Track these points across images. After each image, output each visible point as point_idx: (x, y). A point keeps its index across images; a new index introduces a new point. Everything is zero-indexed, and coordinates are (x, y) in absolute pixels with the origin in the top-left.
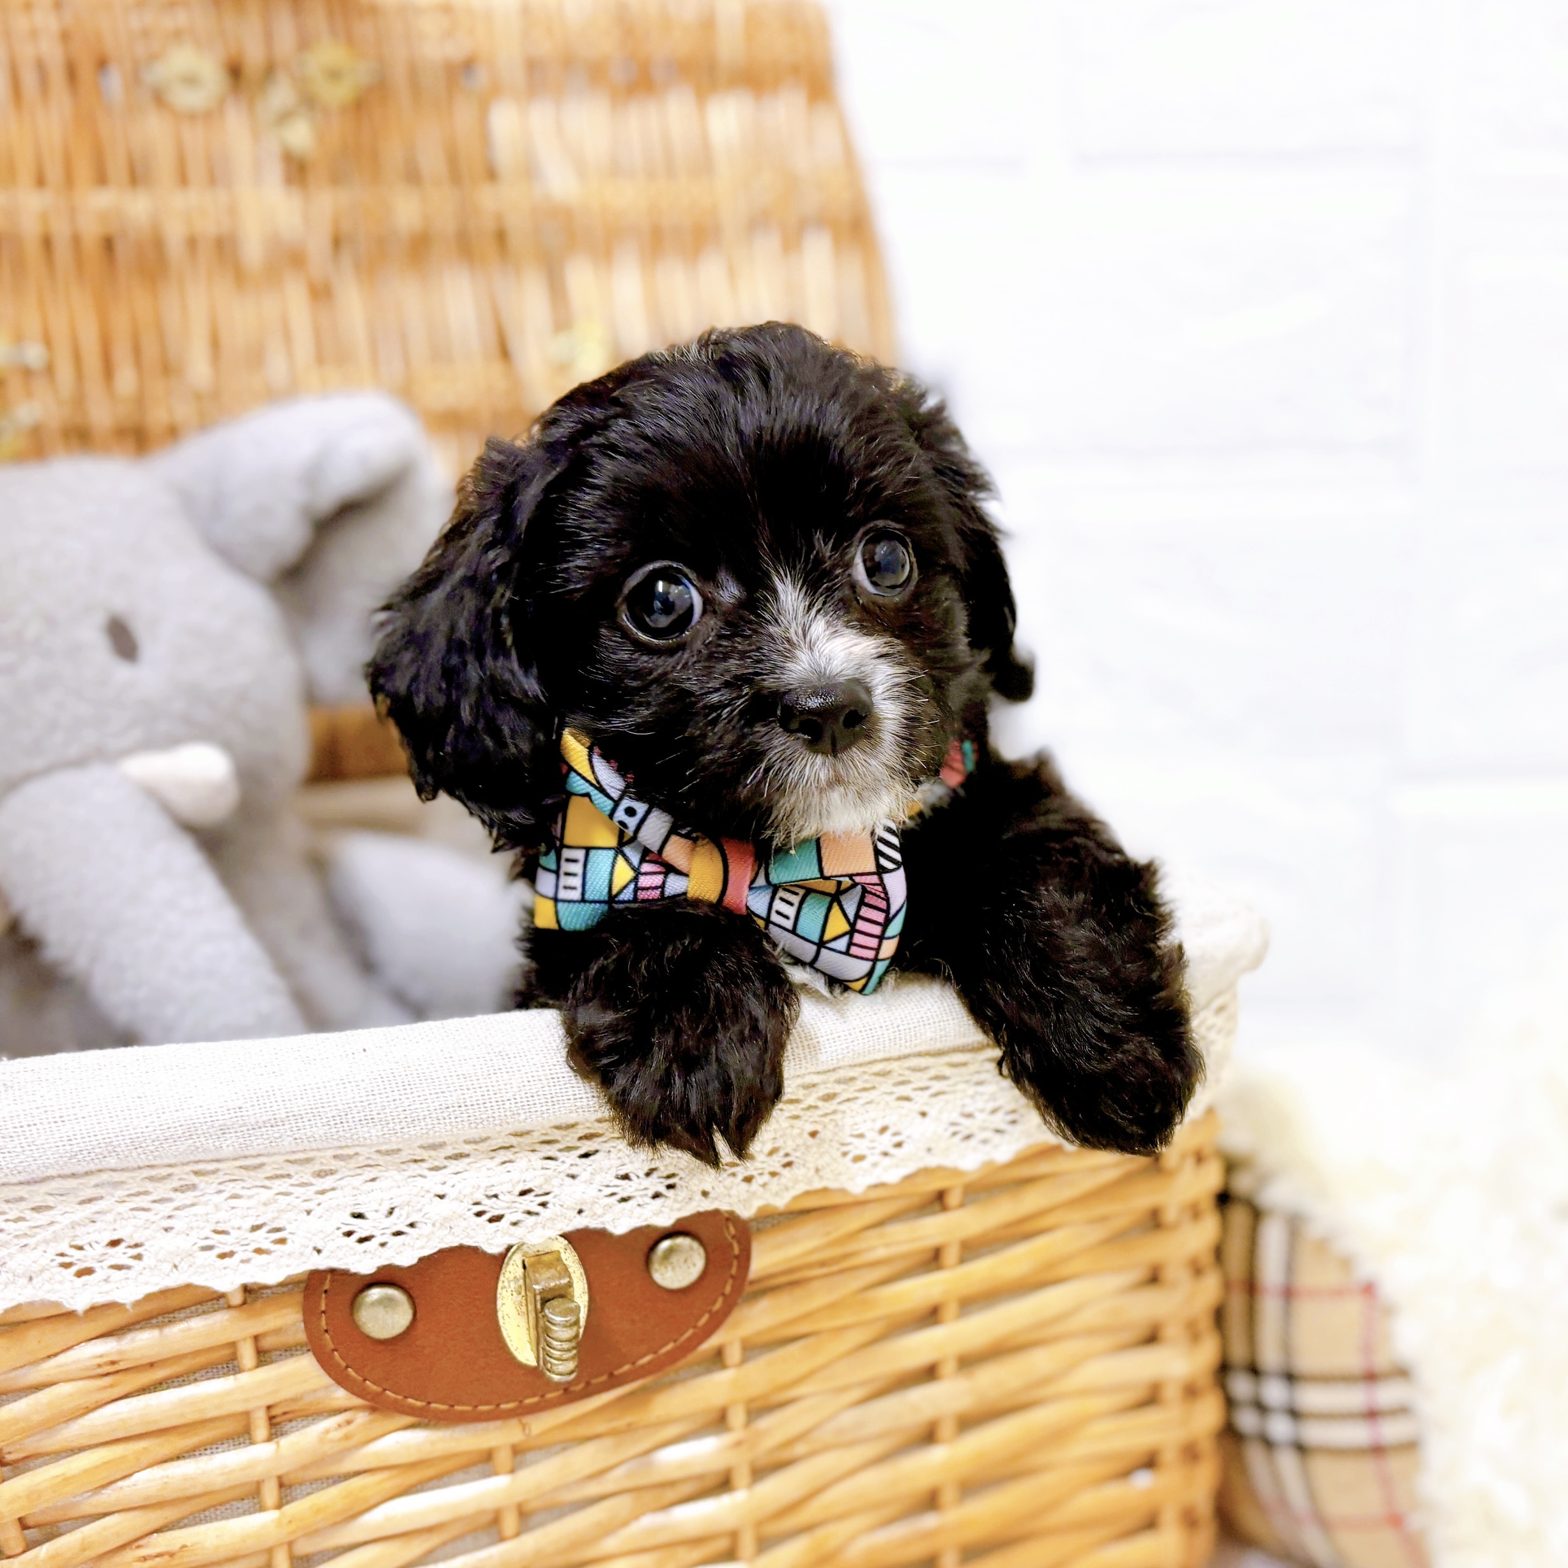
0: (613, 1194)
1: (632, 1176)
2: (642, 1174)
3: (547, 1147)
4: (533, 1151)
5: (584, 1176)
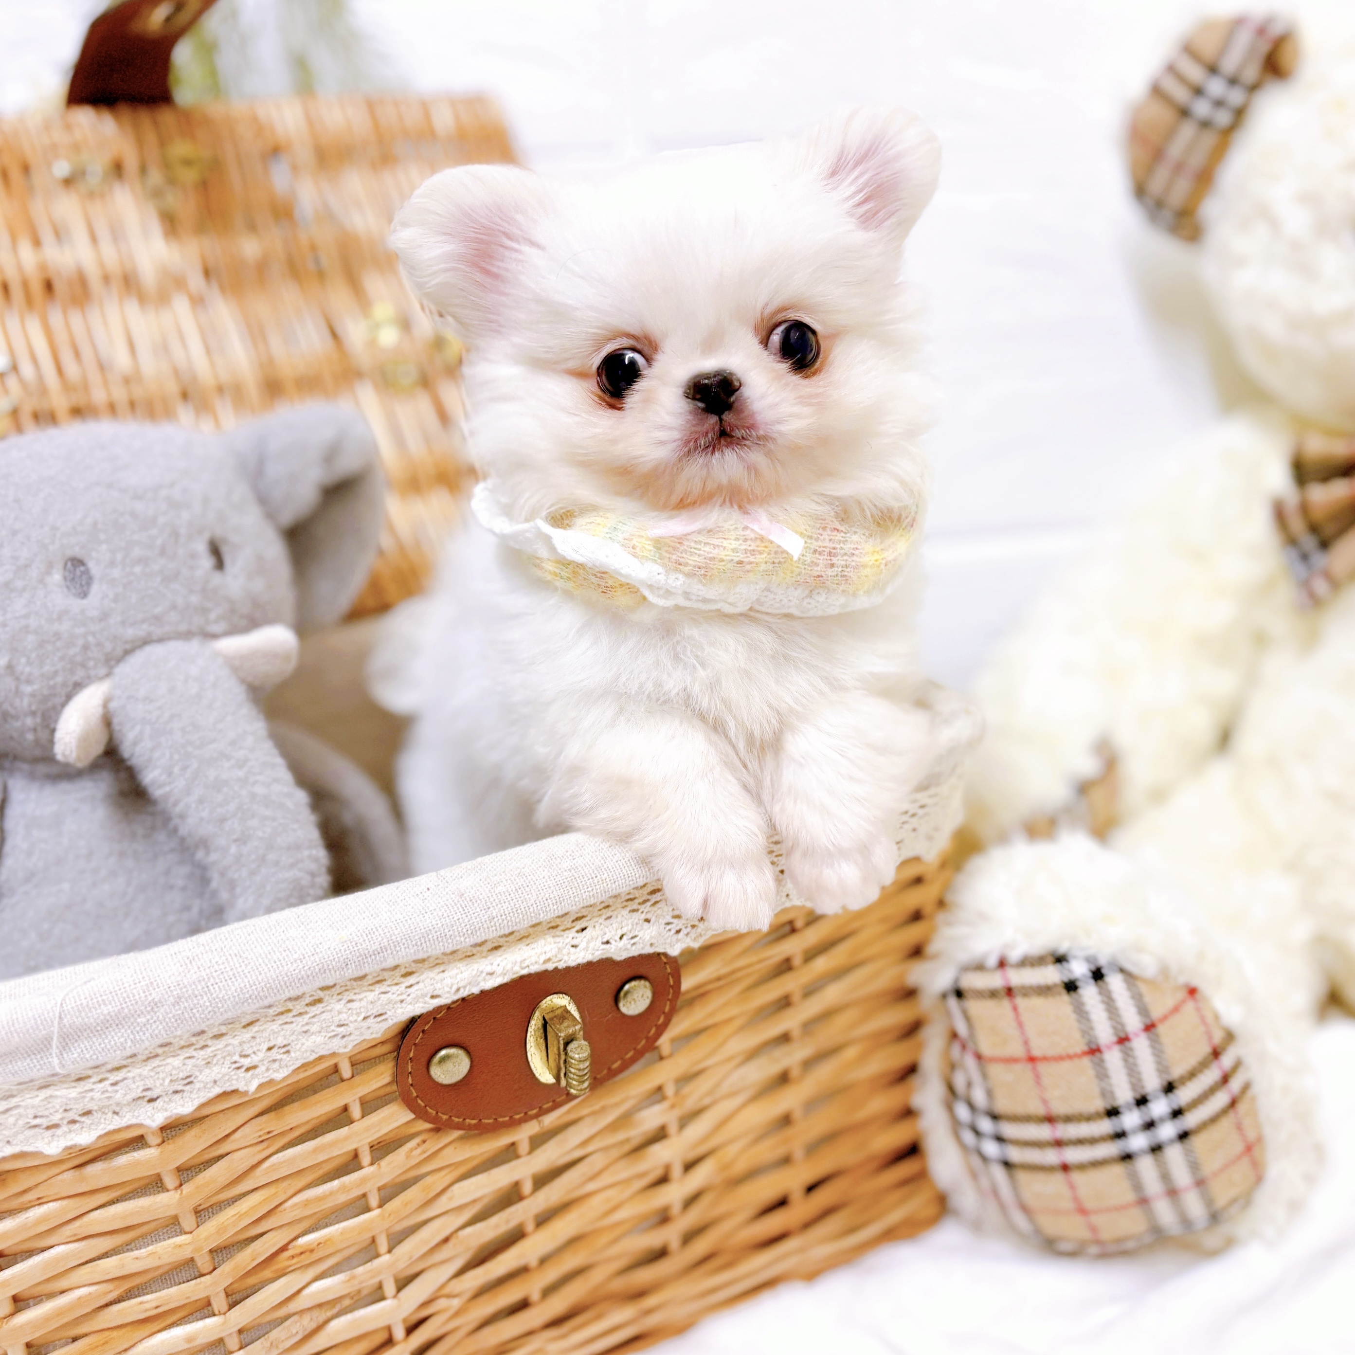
2: (617, 939)
3: (553, 930)
4: (546, 934)
5: (582, 944)
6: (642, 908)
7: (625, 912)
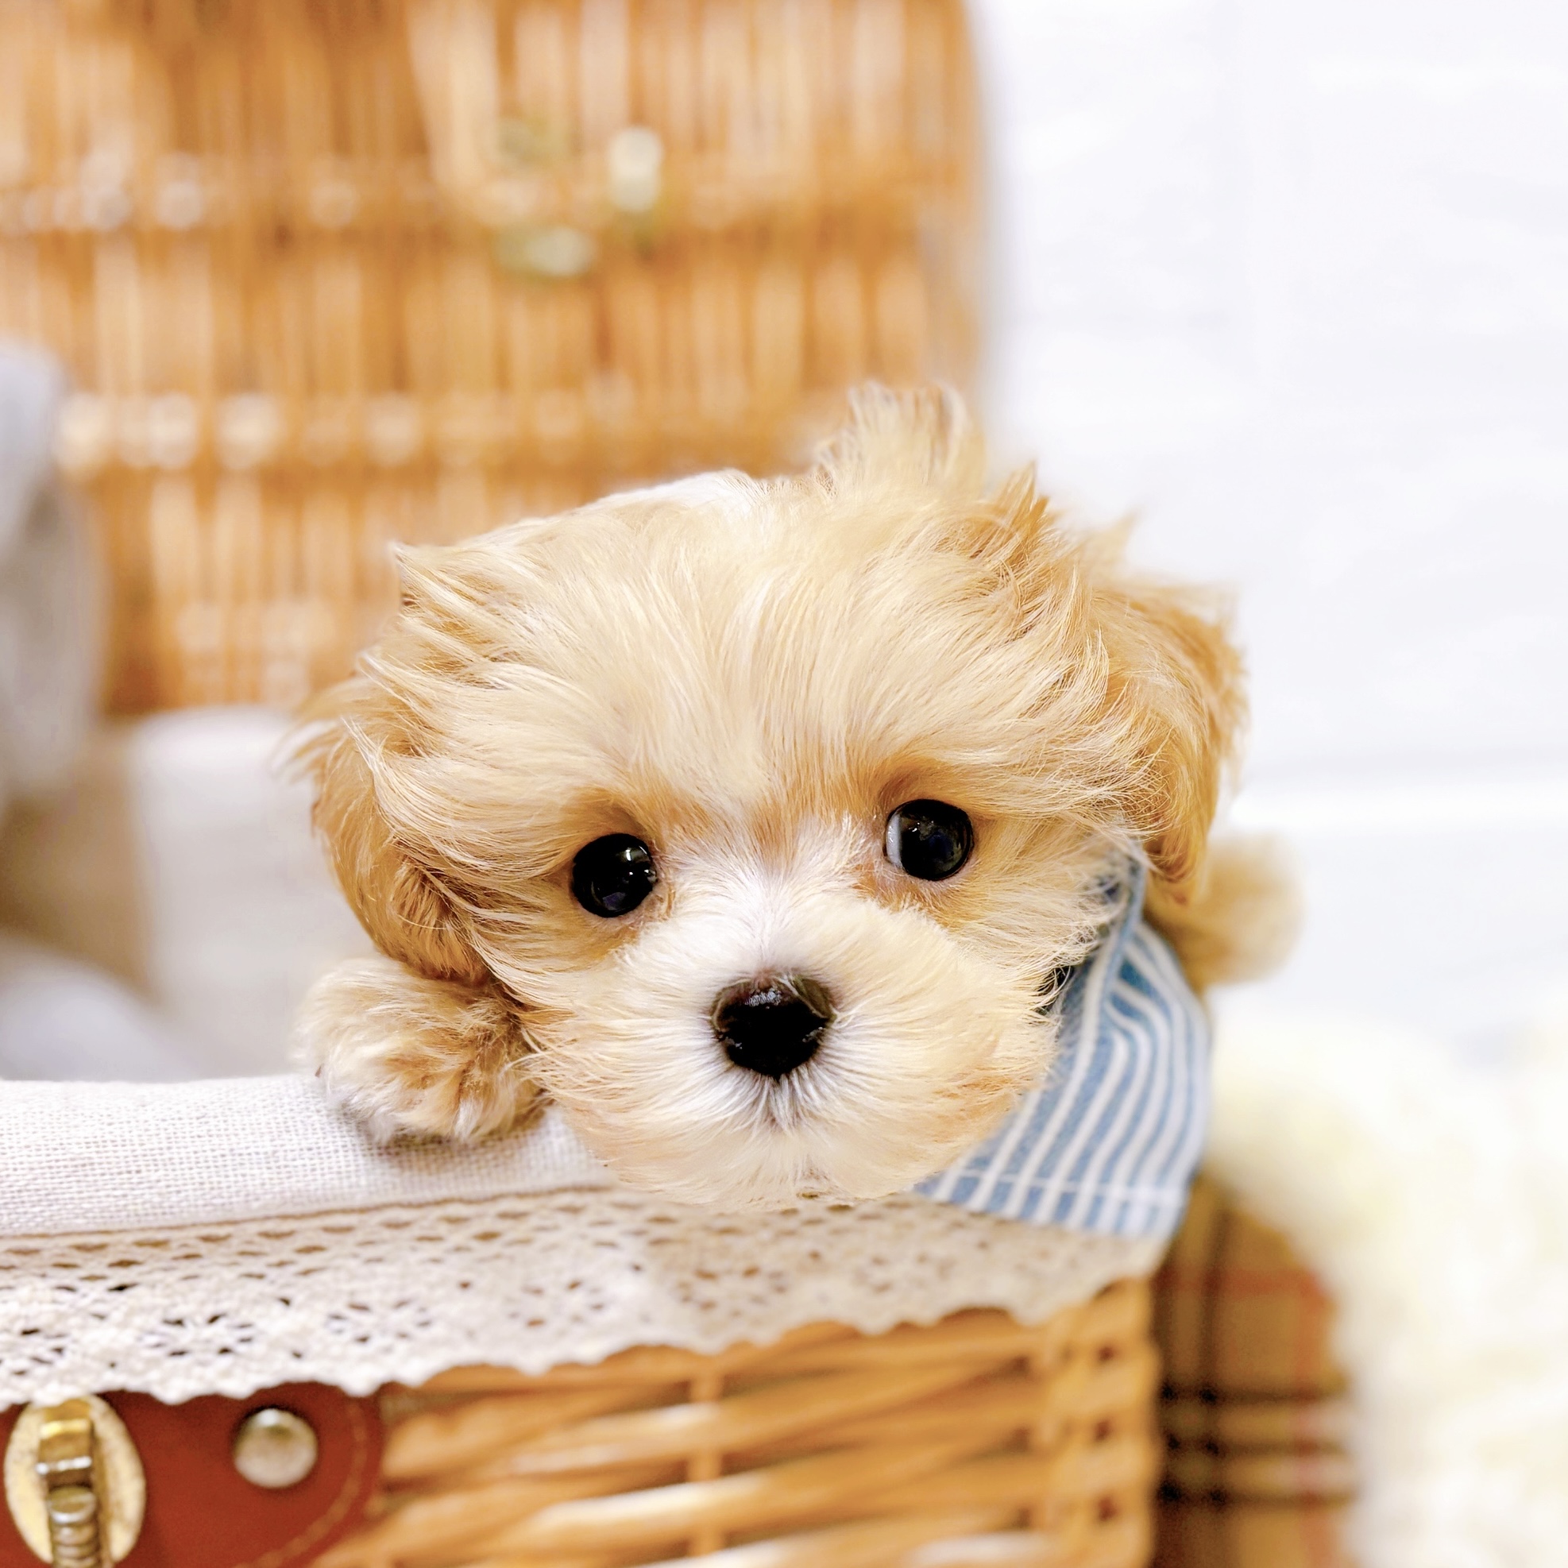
0: (158, 1345)
1: (188, 1323)
2: (201, 1319)
3: (64, 1272)
4: (44, 1276)
5: (116, 1316)
6: (273, 1273)
7: (229, 1275)
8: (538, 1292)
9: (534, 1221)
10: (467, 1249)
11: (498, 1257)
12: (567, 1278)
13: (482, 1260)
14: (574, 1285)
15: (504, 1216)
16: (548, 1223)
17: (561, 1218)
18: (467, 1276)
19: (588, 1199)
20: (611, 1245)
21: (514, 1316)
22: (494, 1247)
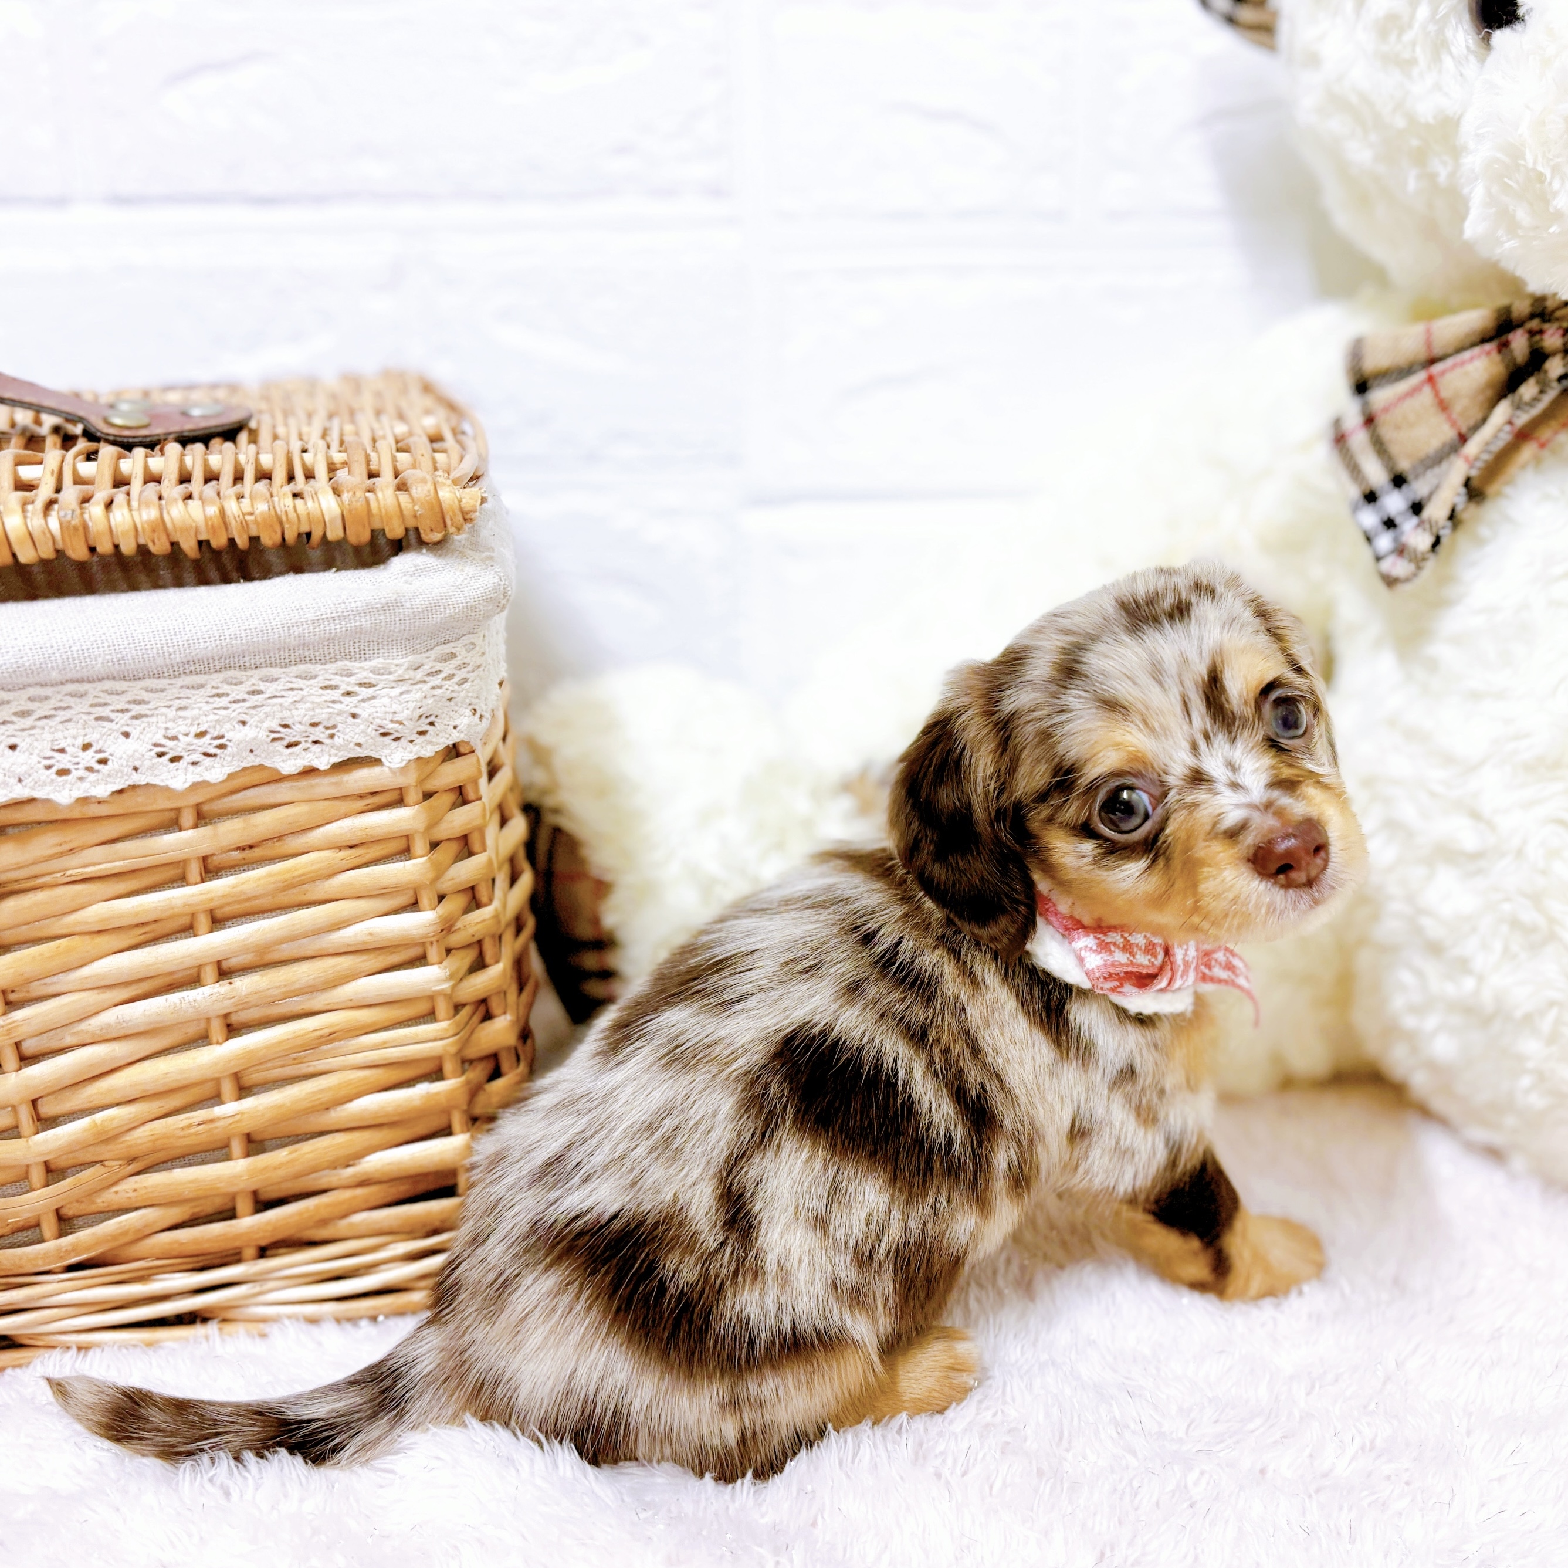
8: (62, 751)
9: (53, 703)
10: (12, 722)
11: (33, 728)
12: (80, 742)
13: (23, 730)
14: (86, 747)
15: (31, 699)
16: (63, 705)
17: (71, 701)
18: (13, 741)
19: (87, 686)
20: (109, 720)
21: (49, 767)
22: (28, 722)
